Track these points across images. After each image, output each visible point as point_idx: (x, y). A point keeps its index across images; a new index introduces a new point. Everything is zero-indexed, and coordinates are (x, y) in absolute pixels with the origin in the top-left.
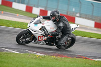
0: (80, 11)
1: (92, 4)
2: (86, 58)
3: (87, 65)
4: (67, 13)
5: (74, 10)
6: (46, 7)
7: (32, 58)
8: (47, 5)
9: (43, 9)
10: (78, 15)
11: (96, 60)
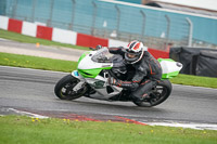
0: (118, 26)
1: (141, 12)
2: (131, 122)
3: (133, 135)
4: (92, 32)
5: (105, 25)
6: (49, 21)
7: (23, 124)
8: (51, 16)
9: (44, 25)
10: (113, 35)
11: (152, 124)
